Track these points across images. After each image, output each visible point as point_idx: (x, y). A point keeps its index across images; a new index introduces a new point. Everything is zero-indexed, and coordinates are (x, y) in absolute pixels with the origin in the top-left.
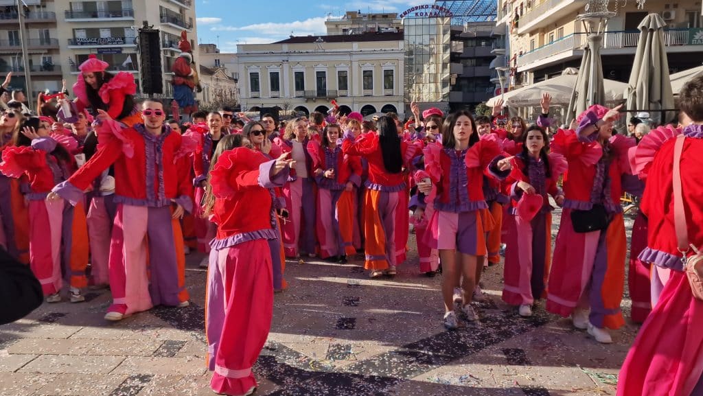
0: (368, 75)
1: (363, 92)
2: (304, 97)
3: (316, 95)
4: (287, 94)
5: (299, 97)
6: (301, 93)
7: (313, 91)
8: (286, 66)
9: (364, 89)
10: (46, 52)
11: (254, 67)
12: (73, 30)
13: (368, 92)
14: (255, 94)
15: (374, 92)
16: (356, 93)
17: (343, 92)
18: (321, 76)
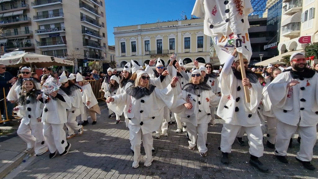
0: (187, 40)
1: (184, 51)
2: (150, 54)
3: (156, 53)
4: (140, 53)
5: (147, 55)
6: (148, 53)
7: (154, 51)
8: (139, 38)
9: (185, 49)
10: (27, 37)
11: (122, 39)
12: (39, 26)
13: (187, 50)
14: (123, 54)
15: (191, 50)
16: (180, 51)
17: (172, 51)
18: (159, 42)
